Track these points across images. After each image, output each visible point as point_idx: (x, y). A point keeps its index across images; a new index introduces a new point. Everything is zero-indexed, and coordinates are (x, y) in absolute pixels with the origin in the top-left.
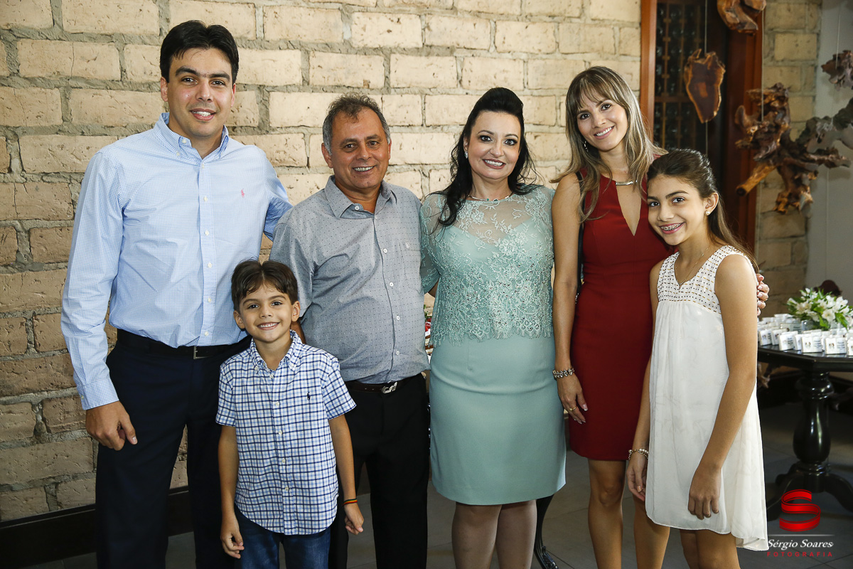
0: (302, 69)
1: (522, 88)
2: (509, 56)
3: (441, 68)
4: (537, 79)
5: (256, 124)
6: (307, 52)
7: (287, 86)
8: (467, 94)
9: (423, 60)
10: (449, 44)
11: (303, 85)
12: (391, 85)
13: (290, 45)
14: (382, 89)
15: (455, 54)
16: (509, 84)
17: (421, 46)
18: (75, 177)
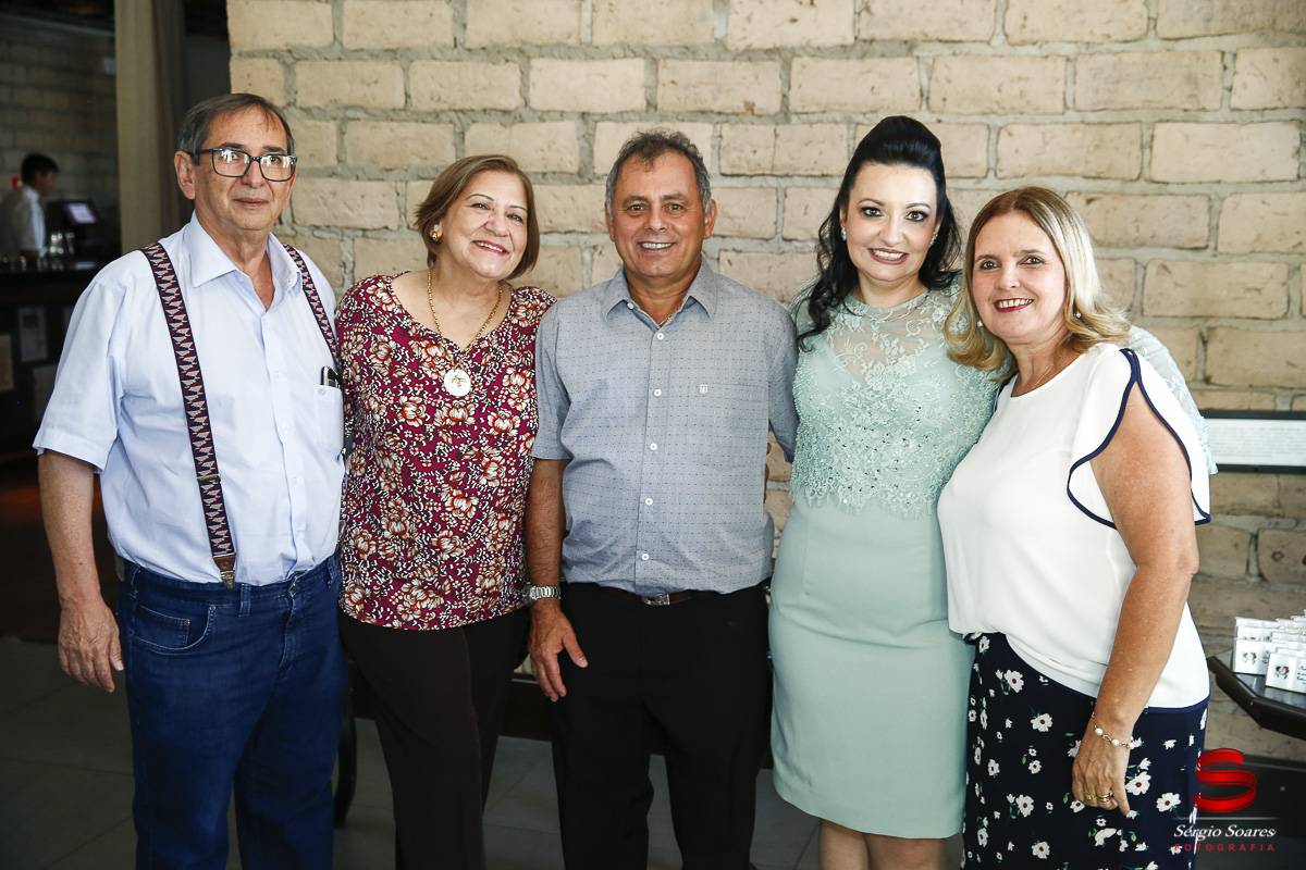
0: (646, 87)
1: (1059, 107)
2: (1033, 50)
3: (887, 77)
4: (1097, 92)
5: (575, 169)
6: (653, 60)
7: (622, 113)
8: (939, 121)
9: (854, 66)
10: (905, 35)
11: (647, 111)
12: (791, 108)
13: (629, 51)
14: (775, 115)
15: (916, 53)
16: (1028, 102)
17: (850, 40)
18: (347, 232)
